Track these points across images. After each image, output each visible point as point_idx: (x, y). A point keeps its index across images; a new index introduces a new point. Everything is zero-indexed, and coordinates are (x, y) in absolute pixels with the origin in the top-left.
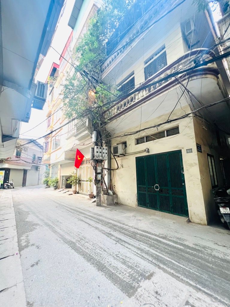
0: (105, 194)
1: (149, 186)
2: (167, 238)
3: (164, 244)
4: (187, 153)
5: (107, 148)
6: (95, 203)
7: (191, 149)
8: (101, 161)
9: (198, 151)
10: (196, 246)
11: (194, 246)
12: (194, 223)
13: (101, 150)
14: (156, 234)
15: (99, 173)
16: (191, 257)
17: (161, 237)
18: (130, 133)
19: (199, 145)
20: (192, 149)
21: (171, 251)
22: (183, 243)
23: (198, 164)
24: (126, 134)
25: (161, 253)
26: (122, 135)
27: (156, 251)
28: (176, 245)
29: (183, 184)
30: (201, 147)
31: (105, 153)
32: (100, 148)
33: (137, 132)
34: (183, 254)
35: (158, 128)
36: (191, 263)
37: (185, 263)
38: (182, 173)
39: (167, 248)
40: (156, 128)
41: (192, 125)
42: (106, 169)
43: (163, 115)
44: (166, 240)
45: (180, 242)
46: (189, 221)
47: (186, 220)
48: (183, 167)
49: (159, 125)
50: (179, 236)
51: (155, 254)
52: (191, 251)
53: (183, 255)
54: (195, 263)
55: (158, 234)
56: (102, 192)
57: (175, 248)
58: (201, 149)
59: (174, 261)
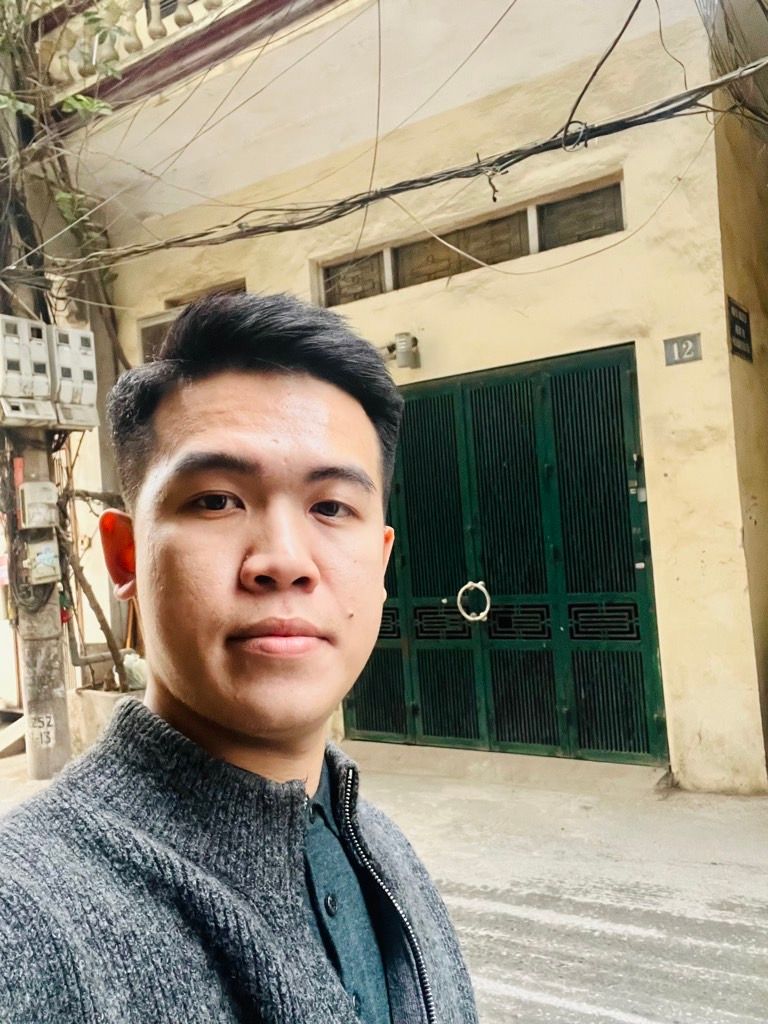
0: (96, 687)
1: (425, 601)
2: (559, 899)
3: (554, 932)
4: (669, 363)
5: (90, 335)
6: (21, 757)
7: (694, 338)
8: (53, 438)
9: (734, 350)
10: (728, 913)
11: (715, 916)
12: (697, 790)
13: (38, 351)
14: (491, 885)
15: (41, 534)
16: (708, 974)
17: (528, 901)
18: (281, 219)
19: (738, 309)
20: (702, 339)
21: (596, 964)
22: (653, 908)
23: (732, 433)
24: (253, 221)
25: (545, 988)
26: (221, 233)
27: (516, 982)
28: (619, 929)
29: (640, 566)
30: (746, 327)
31: (77, 374)
32: (37, 333)
33: (342, 209)
34: (664, 965)
35: (497, 180)
36: (712, 1001)
37: (684, 1012)
38: (636, 495)
39: (572, 952)
40: (482, 179)
41: (706, 173)
42: (95, 496)
43: (518, 88)
44: (561, 911)
45: (640, 906)
46: (671, 786)
47: (657, 781)
48: (640, 460)
49: (504, 162)
50: (623, 875)
51: (509, 999)
52: (702, 943)
53: (666, 969)
54: (734, 998)
55: (503, 886)
56: (75, 675)
57: (615, 942)
58: (747, 339)
59: (624, 1010)
